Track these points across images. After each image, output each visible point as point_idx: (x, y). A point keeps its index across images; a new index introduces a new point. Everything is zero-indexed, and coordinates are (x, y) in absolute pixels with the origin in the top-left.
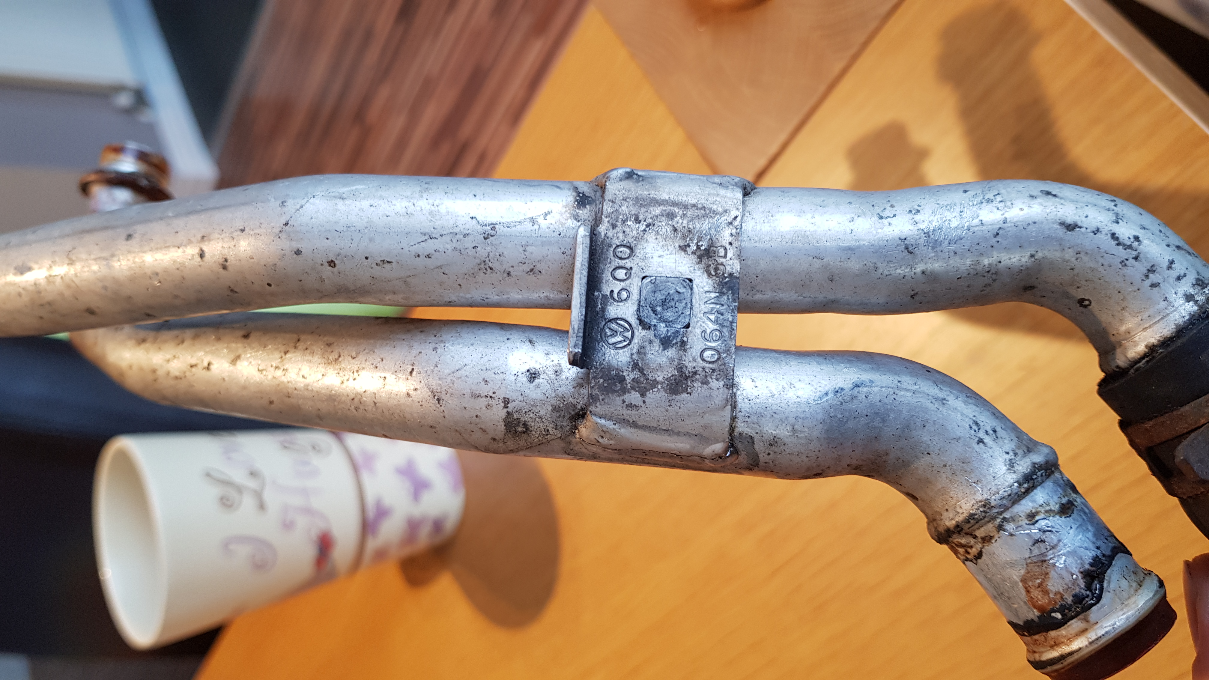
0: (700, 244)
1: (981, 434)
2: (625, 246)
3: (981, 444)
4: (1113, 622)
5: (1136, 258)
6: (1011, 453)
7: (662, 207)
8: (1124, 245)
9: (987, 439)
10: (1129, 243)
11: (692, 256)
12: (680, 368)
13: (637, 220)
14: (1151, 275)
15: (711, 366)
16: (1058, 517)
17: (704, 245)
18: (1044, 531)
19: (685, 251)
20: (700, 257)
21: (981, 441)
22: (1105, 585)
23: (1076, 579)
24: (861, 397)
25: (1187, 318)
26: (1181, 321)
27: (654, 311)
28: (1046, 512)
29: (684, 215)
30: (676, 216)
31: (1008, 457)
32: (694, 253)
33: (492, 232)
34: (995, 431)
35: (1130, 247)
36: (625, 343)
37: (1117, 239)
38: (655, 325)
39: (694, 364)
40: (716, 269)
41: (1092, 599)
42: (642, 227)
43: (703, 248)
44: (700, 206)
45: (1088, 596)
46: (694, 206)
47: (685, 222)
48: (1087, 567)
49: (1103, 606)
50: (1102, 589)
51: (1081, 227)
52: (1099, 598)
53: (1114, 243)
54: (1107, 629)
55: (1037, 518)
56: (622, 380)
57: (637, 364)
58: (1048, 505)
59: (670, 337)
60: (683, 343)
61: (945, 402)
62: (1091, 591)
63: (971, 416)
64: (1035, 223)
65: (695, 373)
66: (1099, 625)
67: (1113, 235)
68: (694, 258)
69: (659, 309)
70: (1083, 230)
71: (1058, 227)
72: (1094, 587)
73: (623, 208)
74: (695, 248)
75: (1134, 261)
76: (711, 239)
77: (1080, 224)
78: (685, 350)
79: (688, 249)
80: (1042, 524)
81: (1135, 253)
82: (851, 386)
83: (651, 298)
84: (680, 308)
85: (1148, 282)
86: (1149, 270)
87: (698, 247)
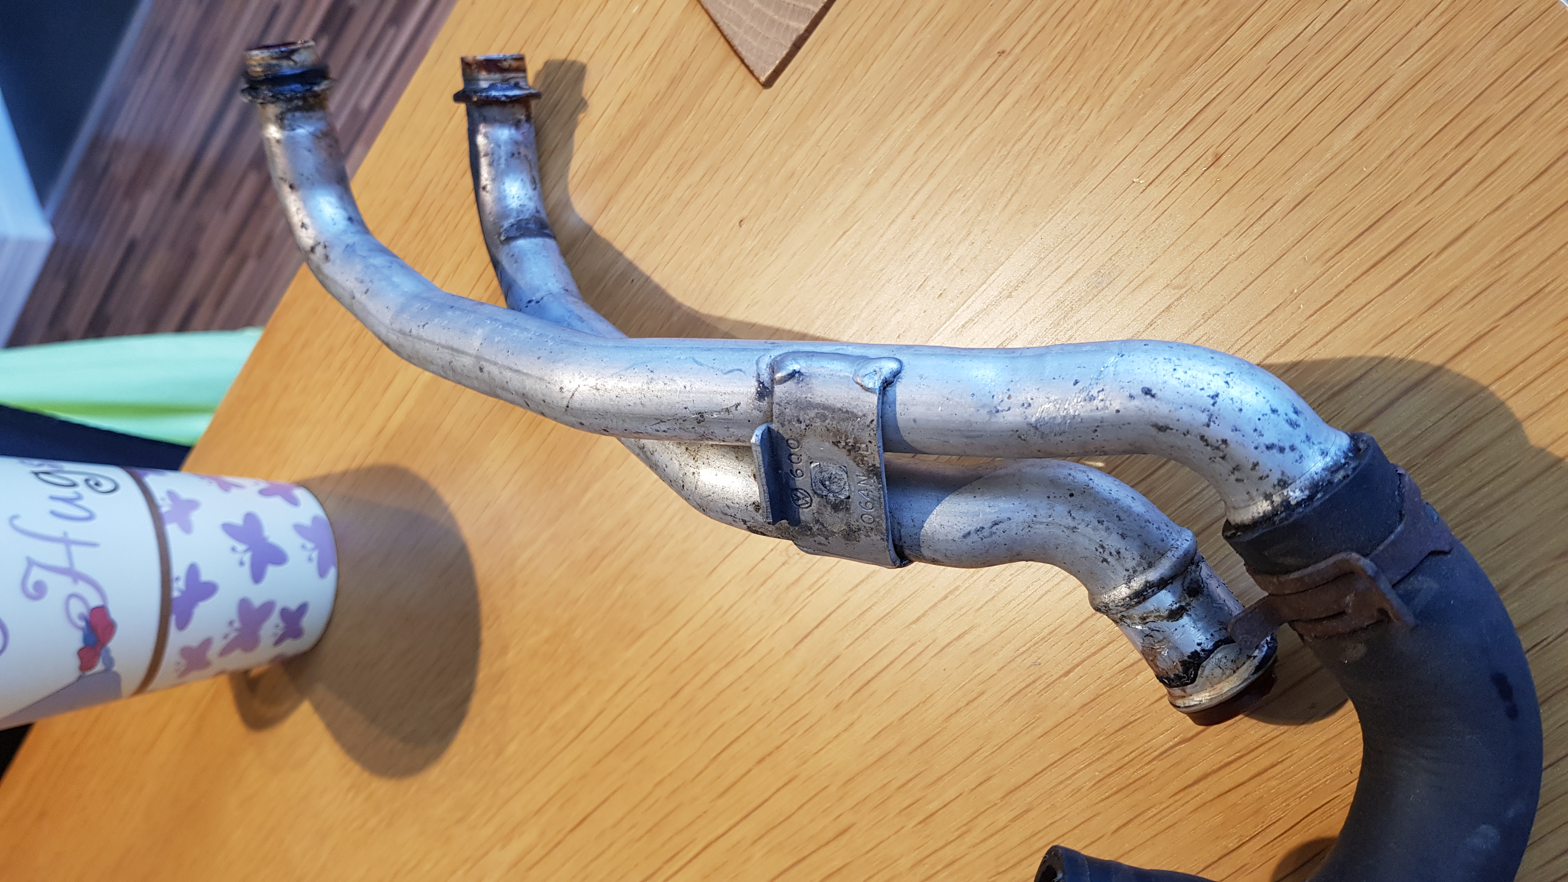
0: (848, 441)
1: (1106, 555)
2: (793, 440)
3: (1105, 563)
4: (1200, 699)
5: (1223, 458)
6: (1131, 571)
7: (816, 411)
8: (1212, 446)
9: (1110, 559)
10: (1217, 445)
11: (843, 450)
12: (848, 524)
13: (799, 421)
14: (1236, 472)
15: (869, 525)
16: (1165, 621)
17: (851, 441)
18: (1153, 630)
19: (837, 446)
20: (849, 451)
21: (1105, 560)
22: (1199, 672)
23: (1175, 666)
24: (999, 533)
25: (1261, 514)
26: (1256, 515)
27: (824, 485)
28: (1156, 617)
29: (833, 417)
30: (827, 419)
31: (1127, 573)
32: (844, 447)
33: (702, 419)
34: (1119, 553)
35: (1218, 448)
36: (807, 505)
37: (1206, 441)
38: (826, 496)
39: (858, 523)
40: (862, 460)
41: (1188, 680)
42: (803, 426)
43: (850, 444)
44: (844, 410)
45: (1185, 677)
46: (840, 410)
47: (835, 423)
48: (1186, 658)
49: (1196, 686)
50: (1196, 675)
51: (1172, 429)
52: (1193, 681)
53: (1203, 444)
54: (1196, 703)
55: (1147, 620)
56: (811, 529)
57: (818, 520)
58: (1159, 612)
59: (837, 504)
60: (848, 509)
61: (1075, 530)
62: (1187, 675)
63: (1098, 541)
64: (1129, 424)
65: (859, 529)
66: (1191, 698)
67: (1202, 437)
68: (845, 453)
69: (827, 483)
70: (1174, 431)
71: (1151, 428)
72: (1189, 672)
73: (787, 410)
74: (844, 444)
75: (1221, 460)
76: (855, 438)
77: (1171, 426)
78: (850, 514)
79: (839, 444)
80: (1152, 625)
81: (1221, 454)
82: (990, 524)
83: (819, 476)
84: (842, 484)
85: (1233, 478)
86: (1234, 469)
87: (847, 444)
